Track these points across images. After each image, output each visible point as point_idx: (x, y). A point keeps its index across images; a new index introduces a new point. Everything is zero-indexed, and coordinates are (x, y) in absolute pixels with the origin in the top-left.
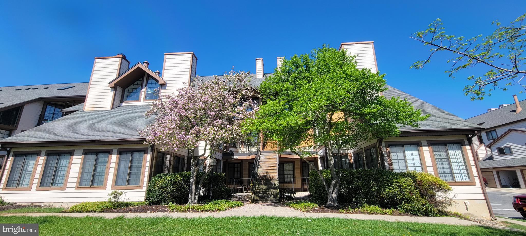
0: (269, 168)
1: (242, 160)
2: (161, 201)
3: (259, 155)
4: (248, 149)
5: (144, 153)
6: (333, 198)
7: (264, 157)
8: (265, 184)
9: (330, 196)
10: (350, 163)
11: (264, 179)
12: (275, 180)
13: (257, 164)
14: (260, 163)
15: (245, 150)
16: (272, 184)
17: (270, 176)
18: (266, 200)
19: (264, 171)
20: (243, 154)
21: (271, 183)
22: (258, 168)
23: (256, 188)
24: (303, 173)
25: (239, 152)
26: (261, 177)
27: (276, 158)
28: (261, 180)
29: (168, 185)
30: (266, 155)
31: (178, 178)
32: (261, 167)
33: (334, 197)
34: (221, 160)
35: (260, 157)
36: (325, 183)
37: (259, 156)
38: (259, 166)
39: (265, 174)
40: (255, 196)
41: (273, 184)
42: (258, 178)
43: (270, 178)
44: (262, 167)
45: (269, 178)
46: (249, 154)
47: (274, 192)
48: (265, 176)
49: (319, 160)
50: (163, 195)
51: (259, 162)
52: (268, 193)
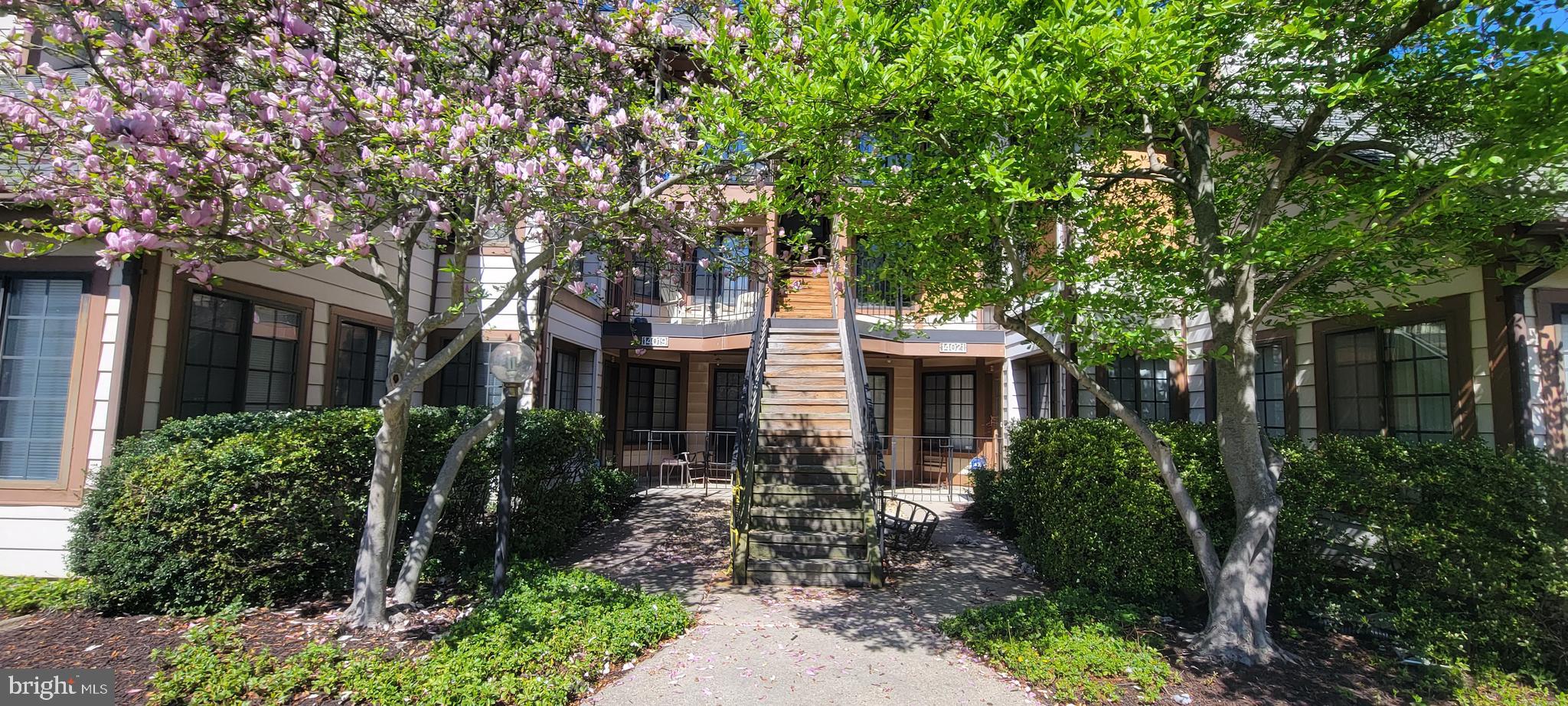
0: (809, 399)
1: (685, 355)
2: (168, 593)
3: (763, 334)
4: (713, 309)
5: (86, 290)
6: (1245, 610)
7: (789, 348)
8: (801, 479)
9: (1229, 601)
10: (1173, 390)
11: (795, 451)
12: (845, 459)
13: (757, 379)
14: (768, 372)
15: (700, 314)
16: (830, 478)
17: (817, 437)
18: (813, 571)
19: (788, 413)
20: (689, 329)
21: (829, 473)
22: (760, 395)
23: (757, 498)
24: (923, 415)
25: (673, 321)
26: (778, 440)
27: (838, 354)
28: (776, 454)
29: (212, 497)
30: (793, 337)
31: (290, 449)
32: (773, 390)
33: (1252, 608)
34: (593, 352)
35: (766, 344)
36: (1192, 520)
37: (762, 340)
38: (764, 387)
39: (796, 427)
40: (753, 543)
41: (840, 478)
42: (762, 442)
43: (820, 444)
44: (780, 393)
45: (819, 449)
46: (717, 329)
47: (848, 523)
48: (796, 437)
49: (1008, 367)
50: (184, 558)
51: (763, 368)
52: (816, 524)
